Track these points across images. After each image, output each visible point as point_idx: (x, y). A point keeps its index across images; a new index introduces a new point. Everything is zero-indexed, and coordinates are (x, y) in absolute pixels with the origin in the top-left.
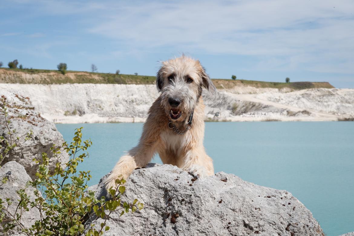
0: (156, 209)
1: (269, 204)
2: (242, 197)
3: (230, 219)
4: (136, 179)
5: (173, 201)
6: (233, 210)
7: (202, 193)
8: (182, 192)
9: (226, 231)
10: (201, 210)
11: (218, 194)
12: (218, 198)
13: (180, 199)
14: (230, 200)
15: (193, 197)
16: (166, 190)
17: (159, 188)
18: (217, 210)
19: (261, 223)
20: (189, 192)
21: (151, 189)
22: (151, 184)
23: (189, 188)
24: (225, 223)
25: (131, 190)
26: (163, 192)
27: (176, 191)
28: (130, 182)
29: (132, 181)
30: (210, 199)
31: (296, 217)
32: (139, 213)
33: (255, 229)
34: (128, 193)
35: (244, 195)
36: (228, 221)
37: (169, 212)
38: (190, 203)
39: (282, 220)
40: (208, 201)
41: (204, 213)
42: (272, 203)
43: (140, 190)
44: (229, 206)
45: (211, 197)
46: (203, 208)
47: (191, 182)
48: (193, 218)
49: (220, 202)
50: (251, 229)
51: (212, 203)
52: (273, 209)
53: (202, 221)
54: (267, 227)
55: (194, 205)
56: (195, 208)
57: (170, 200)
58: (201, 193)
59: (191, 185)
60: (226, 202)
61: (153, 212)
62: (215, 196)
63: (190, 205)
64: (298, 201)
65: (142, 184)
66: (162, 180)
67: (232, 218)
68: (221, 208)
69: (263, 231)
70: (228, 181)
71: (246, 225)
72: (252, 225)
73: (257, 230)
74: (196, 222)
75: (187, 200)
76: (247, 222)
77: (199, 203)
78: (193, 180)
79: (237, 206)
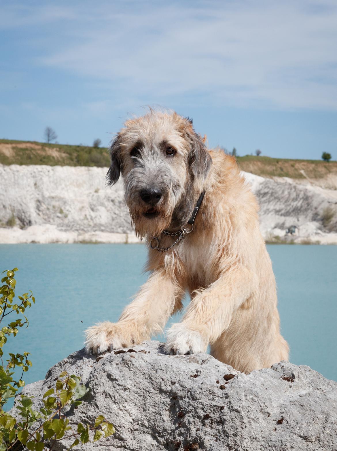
0: (155, 433)
2: (323, 412)
4: (116, 373)
5: (188, 418)
6: (305, 438)
7: (244, 403)
8: (205, 400)
10: (242, 437)
11: (275, 405)
12: (275, 412)
13: (202, 413)
14: (299, 417)
15: (226, 410)
16: (174, 397)
17: (161, 391)
18: (274, 438)
20: (218, 402)
21: (144, 394)
22: (146, 384)
23: (220, 392)
25: (106, 394)
26: (168, 401)
27: (194, 399)
28: (104, 380)
29: (109, 376)
30: (261, 416)
32: (121, 439)
34: (101, 400)
35: (326, 409)
37: (180, 439)
38: (221, 422)
40: (256, 420)
41: (247, 443)
43: (124, 394)
44: (297, 431)
45: (262, 411)
46: (245, 433)
47: (222, 382)
49: (280, 422)
51: (264, 423)
55: (228, 427)
56: (231, 432)
57: (182, 415)
59: (222, 388)
60: (291, 422)
61: (149, 438)
62: (269, 410)
63: (220, 427)
65: (129, 384)
66: (167, 376)
68: (281, 434)
70: (296, 380)
75: (215, 416)
77: (238, 422)
78: (227, 378)
79: (313, 431)
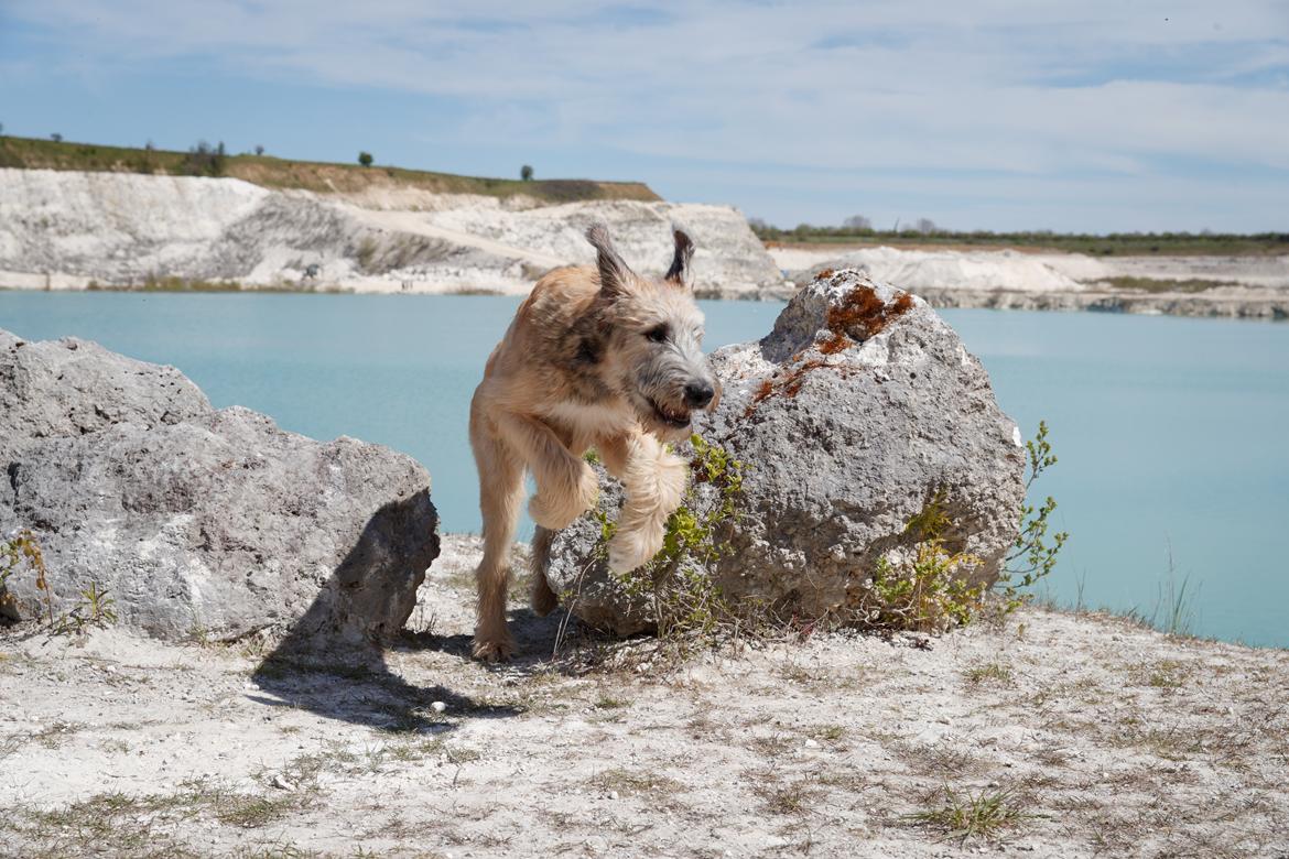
1: (139, 384)
2: (95, 371)
3: (75, 403)
6: (80, 390)
7: (31, 363)
9: (68, 420)
10: (28, 389)
11: (56, 365)
12: (57, 371)
14: (76, 374)
15: (16, 368)
18: (54, 390)
19: (123, 409)
20: (9, 362)
23: (11, 355)
24: (66, 409)
30: (44, 373)
31: (178, 403)
33: (113, 418)
35: (98, 369)
36: (70, 406)
38: (12, 378)
39: (156, 406)
40: (40, 376)
41: (32, 393)
42: (144, 382)
44: (73, 384)
45: (46, 370)
46: (31, 385)
47: (14, 348)
48: (16, 400)
49: (60, 378)
50: (107, 417)
51: (47, 379)
52: (144, 390)
53: (28, 405)
54: (131, 415)
55: (17, 381)
56: (19, 385)
58: (29, 363)
59: (13, 352)
60: (70, 378)
62: (51, 369)
63: (11, 382)
64: (190, 382)
67: (77, 402)
68: (61, 386)
69: (125, 421)
70: (78, 349)
71: (98, 413)
72: (107, 412)
73: (115, 419)
74: (20, 407)
75: (7, 373)
76: (100, 408)
77: (25, 378)
78: (18, 345)
79: (85, 385)
